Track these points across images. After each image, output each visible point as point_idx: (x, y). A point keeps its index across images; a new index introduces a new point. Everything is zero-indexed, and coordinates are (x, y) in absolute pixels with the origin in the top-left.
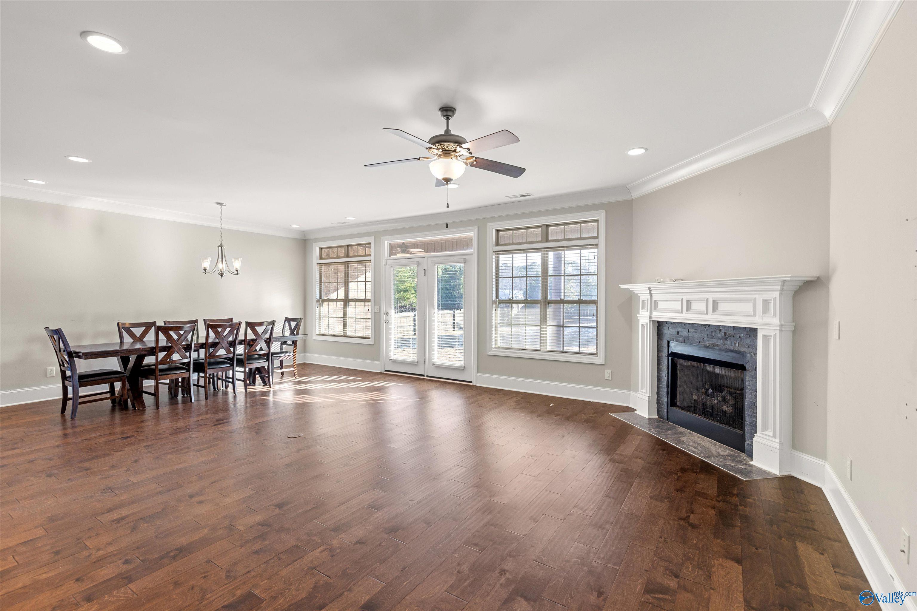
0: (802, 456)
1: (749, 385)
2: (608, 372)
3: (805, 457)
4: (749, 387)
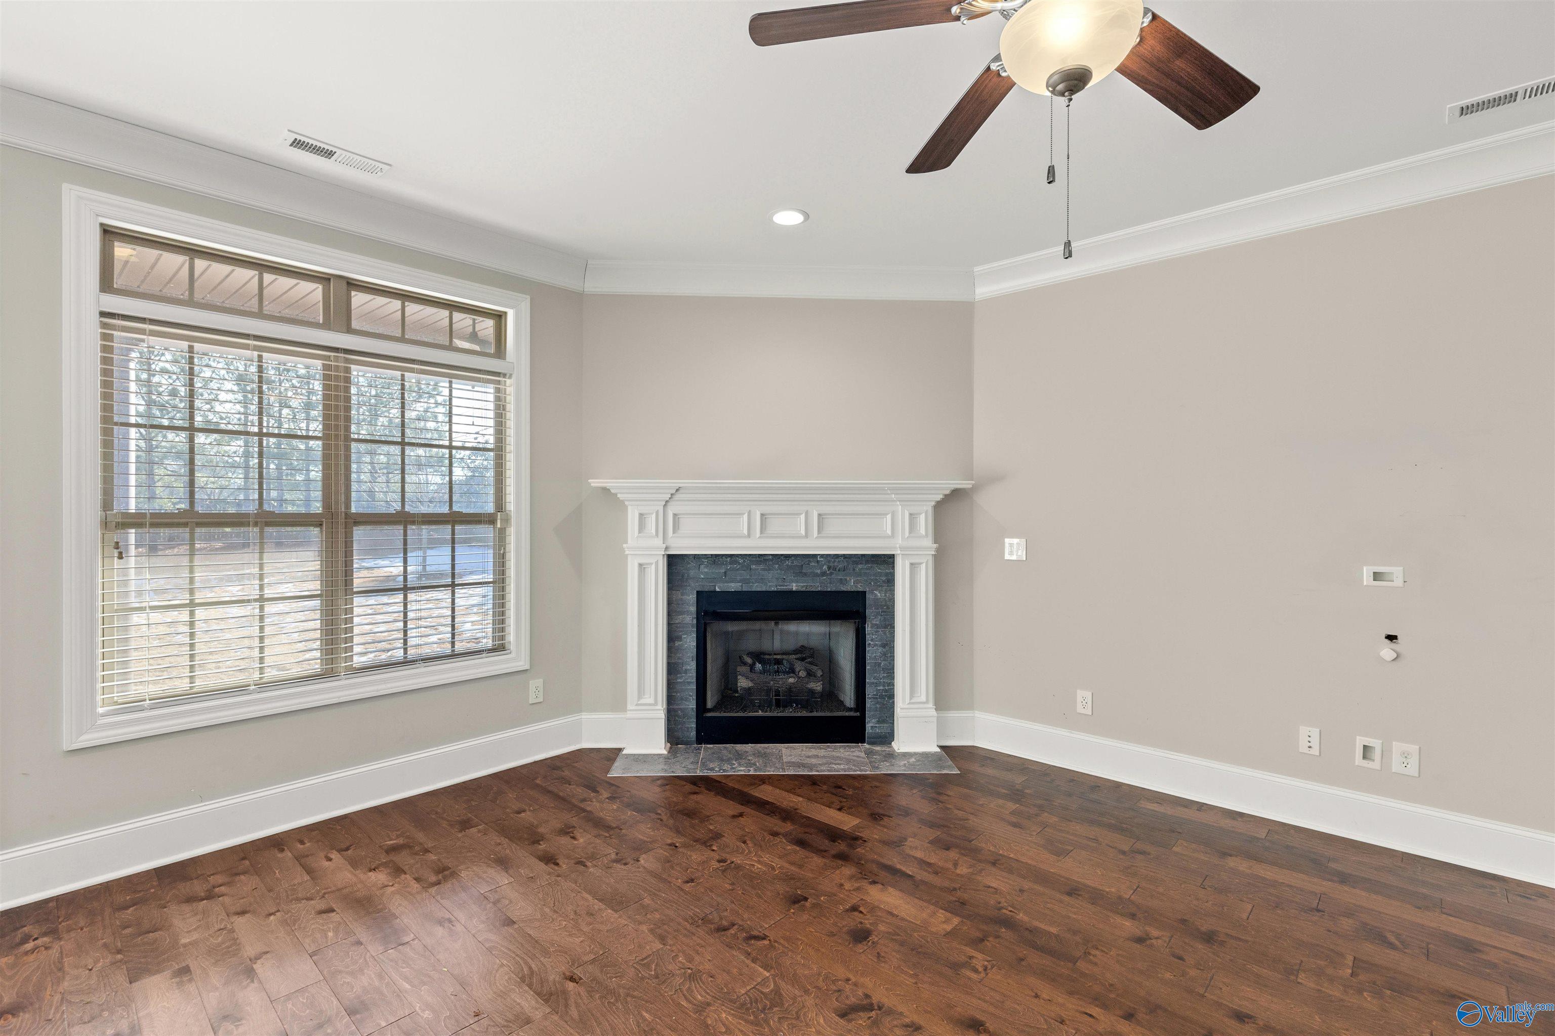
0: (947, 715)
1: (872, 640)
2: (535, 685)
3: (949, 715)
4: (872, 643)
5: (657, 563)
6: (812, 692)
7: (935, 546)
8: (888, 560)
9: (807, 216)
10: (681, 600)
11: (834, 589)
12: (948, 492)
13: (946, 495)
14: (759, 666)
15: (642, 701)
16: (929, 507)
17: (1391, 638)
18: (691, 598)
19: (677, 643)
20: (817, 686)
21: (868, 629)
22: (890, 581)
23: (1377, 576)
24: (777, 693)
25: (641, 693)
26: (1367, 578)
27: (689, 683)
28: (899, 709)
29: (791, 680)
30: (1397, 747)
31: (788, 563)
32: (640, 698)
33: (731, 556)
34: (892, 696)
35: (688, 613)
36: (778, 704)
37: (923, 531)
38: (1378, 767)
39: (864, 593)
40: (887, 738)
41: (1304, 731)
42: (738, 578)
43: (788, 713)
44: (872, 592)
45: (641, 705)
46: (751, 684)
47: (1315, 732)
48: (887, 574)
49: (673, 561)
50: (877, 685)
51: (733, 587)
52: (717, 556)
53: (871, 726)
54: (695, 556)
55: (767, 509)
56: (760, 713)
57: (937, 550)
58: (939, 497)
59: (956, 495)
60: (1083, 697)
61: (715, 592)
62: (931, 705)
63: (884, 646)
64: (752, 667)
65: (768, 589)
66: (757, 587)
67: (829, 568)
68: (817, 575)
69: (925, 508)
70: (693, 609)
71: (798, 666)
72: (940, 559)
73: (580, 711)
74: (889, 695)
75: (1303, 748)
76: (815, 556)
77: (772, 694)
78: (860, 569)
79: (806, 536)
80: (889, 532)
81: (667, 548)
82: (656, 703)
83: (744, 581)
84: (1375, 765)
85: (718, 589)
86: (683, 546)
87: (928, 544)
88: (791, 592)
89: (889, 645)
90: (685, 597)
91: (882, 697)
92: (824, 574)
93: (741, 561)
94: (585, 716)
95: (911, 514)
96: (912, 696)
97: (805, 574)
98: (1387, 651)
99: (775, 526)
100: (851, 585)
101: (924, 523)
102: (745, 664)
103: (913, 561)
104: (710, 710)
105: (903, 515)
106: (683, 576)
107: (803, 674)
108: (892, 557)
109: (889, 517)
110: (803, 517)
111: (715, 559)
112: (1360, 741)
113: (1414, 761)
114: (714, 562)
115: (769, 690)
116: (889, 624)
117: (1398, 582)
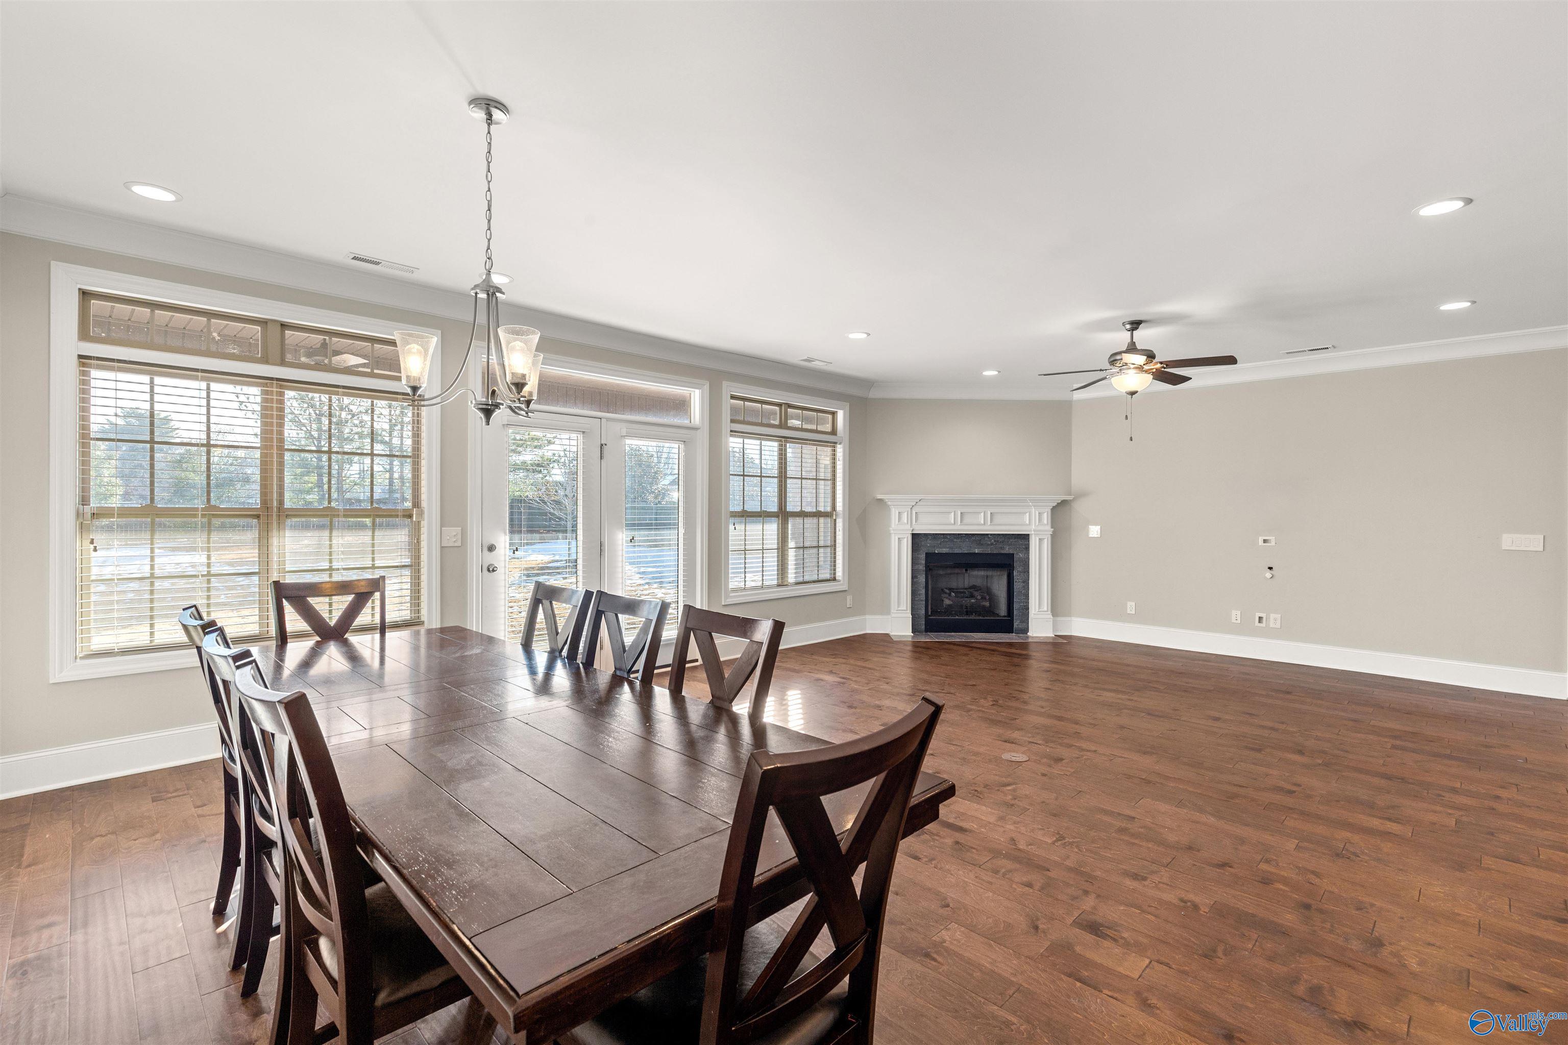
5: (907, 538)
6: (984, 607)
7: (1052, 529)
8: (1026, 537)
9: (999, 372)
10: (918, 557)
11: (997, 552)
12: (1060, 502)
13: (1058, 503)
14: (953, 594)
15: (899, 609)
16: (1049, 510)
17: (1270, 568)
18: (923, 556)
19: (915, 580)
20: (987, 604)
21: (1015, 573)
22: (1027, 548)
23: (1265, 541)
24: (967, 607)
25: (899, 605)
26: (1261, 542)
27: (922, 600)
28: (1032, 615)
29: (973, 601)
30: (1272, 616)
31: (973, 538)
32: (898, 607)
33: (943, 534)
34: (1028, 609)
35: (921, 564)
36: (967, 613)
37: (1045, 522)
38: (1264, 626)
39: (1013, 554)
40: (1026, 630)
41: (1234, 613)
42: (948, 546)
43: (973, 617)
44: (1017, 554)
45: (900, 610)
46: (951, 603)
47: (1239, 613)
48: (1025, 545)
49: (915, 536)
50: (1020, 602)
51: (945, 550)
52: (936, 534)
53: (1016, 624)
54: (925, 534)
55: (964, 510)
56: (957, 617)
57: (1054, 532)
58: (1055, 504)
59: (1064, 503)
60: (1131, 607)
61: (935, 553)
62: (1049, 613)
63: (1024, 582)
64: (950, 594)
65: (963, 552)
66: (957, 551)
67: (995, 541)
68: (988, 545)
69: (1047, 510)
70: (924, 562)
71: (976, 594)
72: (1054, 536)
73: (864, 614)
74: (1027, 608)
75: (1234, 621)
76: (987, 534)
77: (964, 607)
78: (1011, 542)
79: (984, 524)
80: (1027, 522)
81: (913, 530)
82: (907, 610)
83: (951, 548)
84: (1263, 625)
85: (936, 552)
86: (921, 529)
87: (1049, 529)
88: (975, 554)
89: (1026, 582)
90: (919, 556)
91: (1022, 609)
92: (992, 544)
93: (949, 537)
94: (867, 617)
95: (1039, 513)
96: (1039, 608)
97: (982, 544)
98: (1268, 574)
99: (967, 519)
100: (1007, 550)
101: (1046, 518)
102: (946, 593)
103: (1041, 538)
104: (930, 616)
105: (1035, 512)
106: (918, 545)
107: (979, 597)
108: (1028, 535)
109: (1027, 514)
110: (982, 514)
111: (935, 536)
112: (1258, 615)
113: (1279, 621)
114: (935, 538)
115: (962, 606)
116: (1026, 571)
117: (1273, 543)
